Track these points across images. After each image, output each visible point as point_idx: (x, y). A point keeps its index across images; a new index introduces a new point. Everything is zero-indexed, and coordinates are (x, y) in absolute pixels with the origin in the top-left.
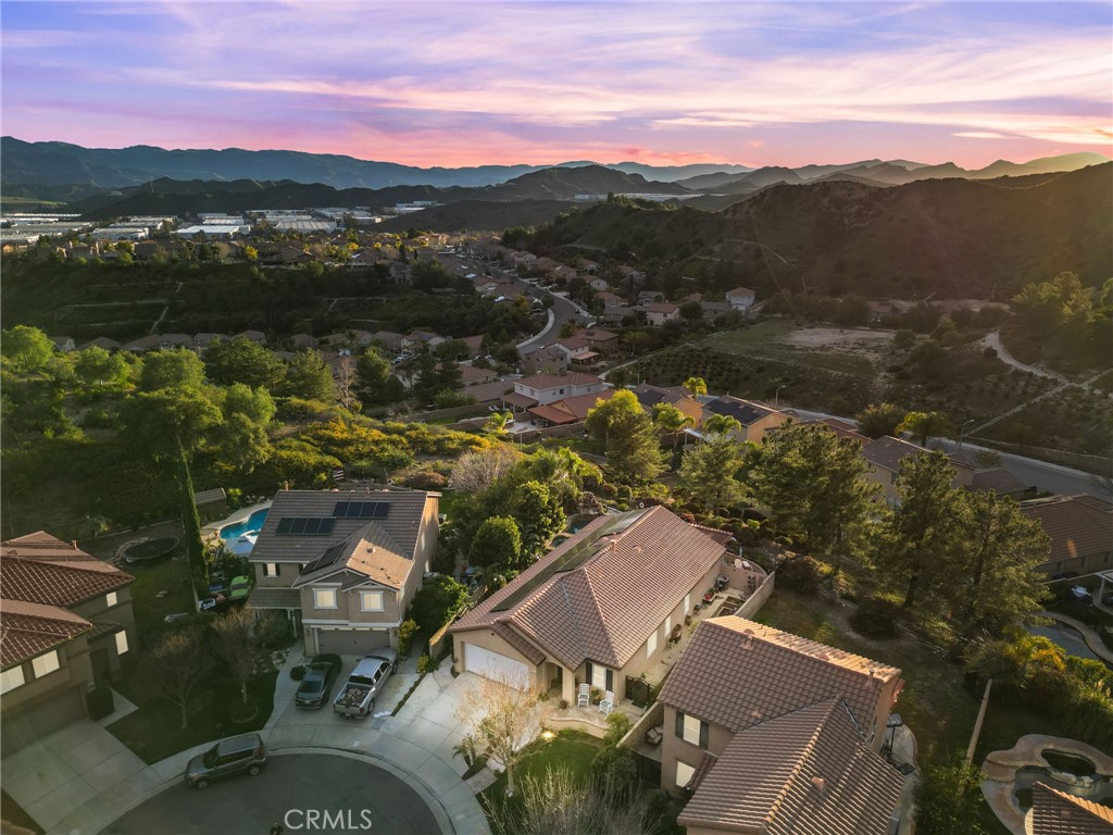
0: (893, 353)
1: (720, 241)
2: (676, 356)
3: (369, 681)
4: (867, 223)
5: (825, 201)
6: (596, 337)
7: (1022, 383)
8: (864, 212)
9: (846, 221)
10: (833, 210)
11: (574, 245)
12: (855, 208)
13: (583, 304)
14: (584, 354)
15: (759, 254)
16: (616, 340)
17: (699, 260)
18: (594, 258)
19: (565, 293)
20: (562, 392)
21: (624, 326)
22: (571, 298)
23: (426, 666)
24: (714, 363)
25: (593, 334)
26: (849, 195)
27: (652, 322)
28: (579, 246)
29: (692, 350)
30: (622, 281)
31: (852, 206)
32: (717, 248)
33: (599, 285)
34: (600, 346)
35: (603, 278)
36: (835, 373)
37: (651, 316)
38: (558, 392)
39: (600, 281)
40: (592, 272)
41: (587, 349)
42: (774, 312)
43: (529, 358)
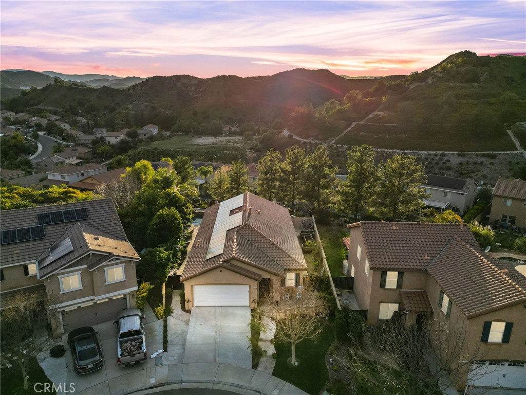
0: (246, 143)
1: (131, 103)
2: (139, 153)
3: (138, 332)
4: (200, 95)
5: (179, 84)
6: (78, 151)
7: (308, 146)
8: (198, 90)
9: (190, 94)
10: (183, 88)
11: (39, 107)
12: (193, 88)
13: (58, 137)
14: (74, 161)
15: (154, 108)
16: (91, 152)
17: (122, 112)
18: (55, 113)
19: (44, 132)
20: (83, 175)
21: (93, 145)
22: (49, 134)
23: (165, 312)
24: (162, 155)
25: (76, 150)
26: (190, 82)
27: (109, 142)
28: (43, 107)
29: (148, 150)
30: (78, 125)
31: (192, 87)
32: (130, 106)
33: (66, 126)
34: (83, 156)
35: (67, 123)
36: (228, 152)
37: (108, 139)
38: (80, 175)
39: (66, 124)
40: (56, 120)
41: (75, 158)
42: (177, 132)
43: (38, 165)
